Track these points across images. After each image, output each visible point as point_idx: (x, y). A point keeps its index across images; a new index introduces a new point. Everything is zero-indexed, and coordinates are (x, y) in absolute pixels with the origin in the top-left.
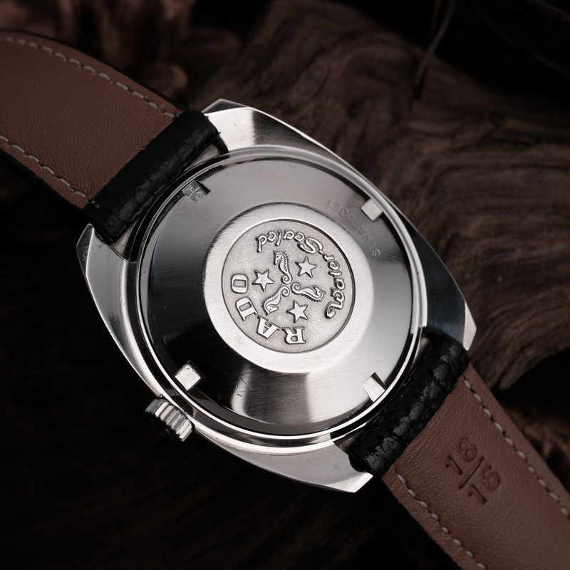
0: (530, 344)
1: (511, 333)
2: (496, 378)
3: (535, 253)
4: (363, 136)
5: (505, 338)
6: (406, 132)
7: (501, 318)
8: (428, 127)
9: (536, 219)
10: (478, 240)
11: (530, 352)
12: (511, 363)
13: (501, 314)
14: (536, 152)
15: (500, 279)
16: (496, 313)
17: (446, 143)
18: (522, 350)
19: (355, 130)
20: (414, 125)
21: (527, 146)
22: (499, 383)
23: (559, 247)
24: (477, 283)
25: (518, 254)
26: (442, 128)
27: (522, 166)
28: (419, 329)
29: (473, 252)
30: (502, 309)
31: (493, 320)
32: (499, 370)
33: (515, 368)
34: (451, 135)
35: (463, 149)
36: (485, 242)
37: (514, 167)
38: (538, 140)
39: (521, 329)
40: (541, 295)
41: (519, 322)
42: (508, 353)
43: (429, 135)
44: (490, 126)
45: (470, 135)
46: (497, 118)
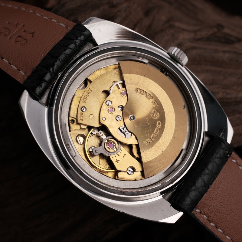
4: (150, 26)
6: (172, 27)
8: (184, 26)
17: (192, 35)
19: (146, 22)
20: (177, 24)
26: (191, 28)
27: (229, 52)
34: (195, 32)
35: (200, 39)
37: (224, 52)
43: (184, 30)
44: (215, 30)
45: (205, 33)
46: (220, 26)
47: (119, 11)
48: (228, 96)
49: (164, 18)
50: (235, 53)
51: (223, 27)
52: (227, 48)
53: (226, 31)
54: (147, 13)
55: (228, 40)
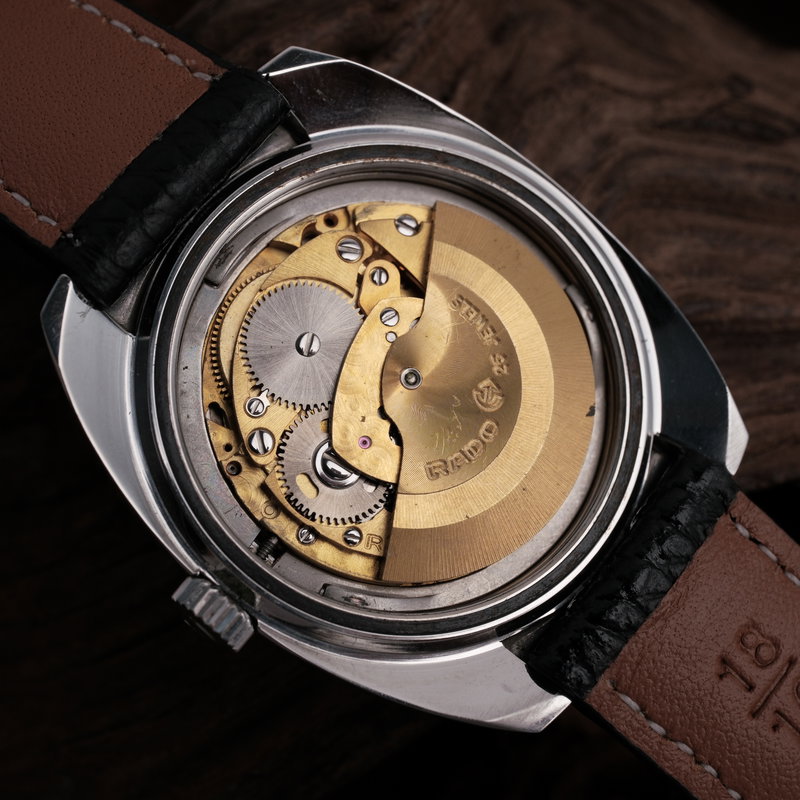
8: (621, 80)
17: (646, 110)
19: (496, 62)
20: (597, 72)
26: (643, 86)
28: (648, 439)
34: (656, 99)
43: (619, 92)
44: (724, 94)
45: (688, 105)
46: (739, 84)
47: (407, 24)
48: (761, 314)
49: (554, 52)
50: (788, 171)
51: (749, 86)
52: (760, 156)
53: (760, 98)
54: (499, 34)
55: (762, 131)
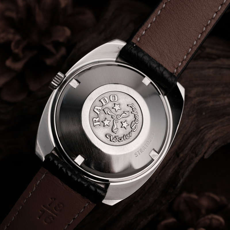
0: (216, 140)
1: (208, 136)
2: (202, 154)
3: (218, 103)
5: (206, 138)
7: (204, 130)
9: (219, 89)
10: (195, 98)
11: (216, 143)
12: (209, 148)
13: (205, 128)
14: (218, 62)
15: (204, 114)
16: (202, 128)
18: (213, 142)
21: (215, 59)
22: (204, 156)
23: (228, 100)
24: (195, 115)
25: (211, 104)
27: (212, 68)
29: (193, 103)
30: (204, 126)
31: (201, 130)
32: (204, 151)
33: (210, 150)
36: (198, 99)
38: (219, 57)
39: (213, 134)
40: (221, 120)
41: (212, 131)
42: (207, 144)
